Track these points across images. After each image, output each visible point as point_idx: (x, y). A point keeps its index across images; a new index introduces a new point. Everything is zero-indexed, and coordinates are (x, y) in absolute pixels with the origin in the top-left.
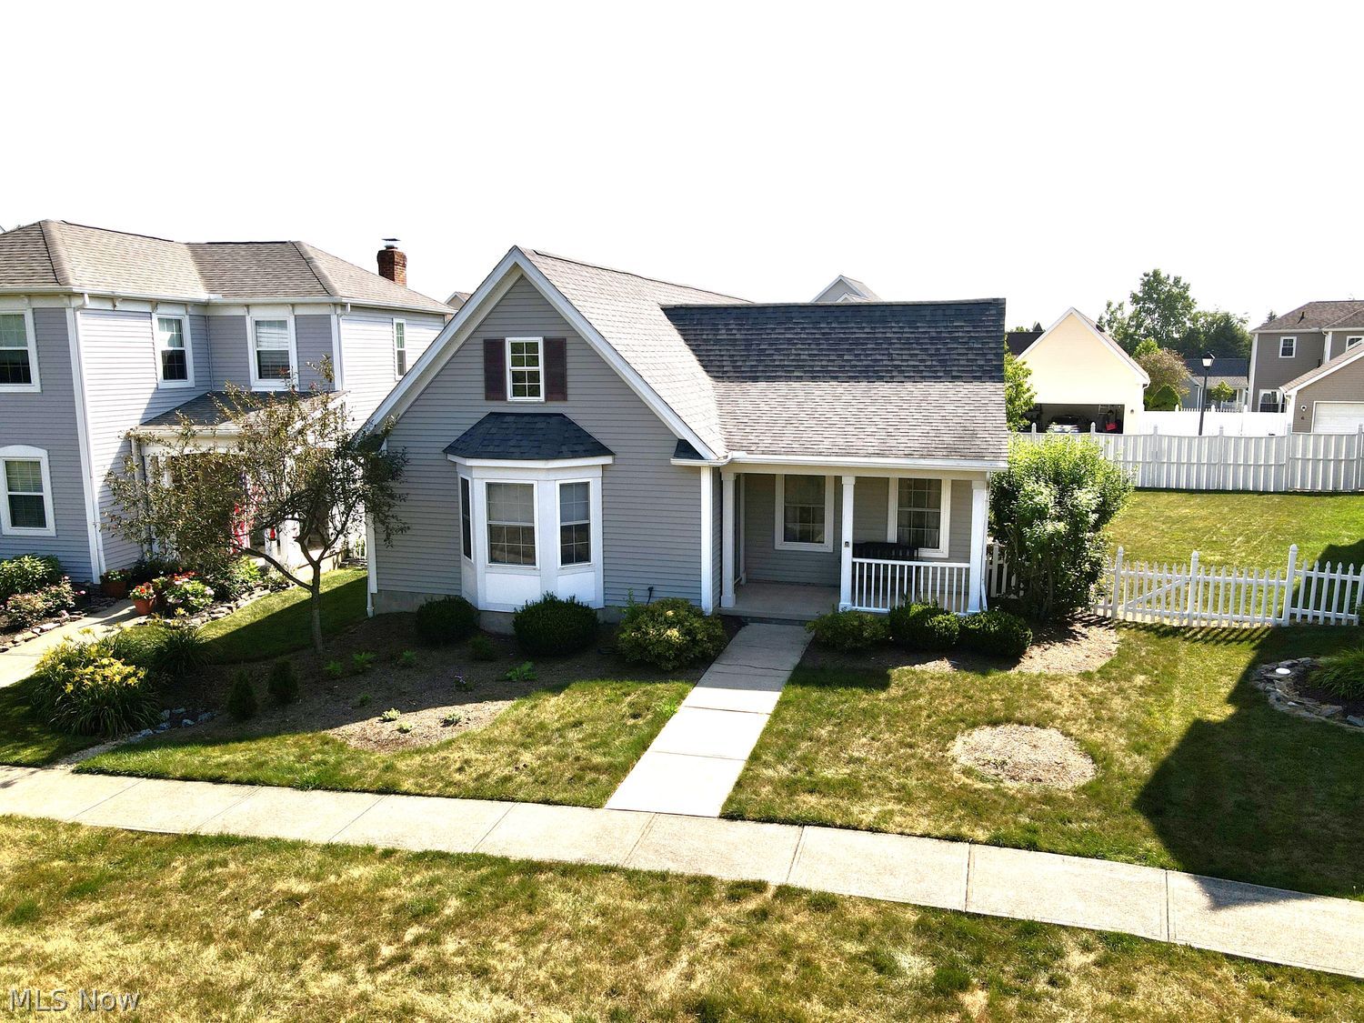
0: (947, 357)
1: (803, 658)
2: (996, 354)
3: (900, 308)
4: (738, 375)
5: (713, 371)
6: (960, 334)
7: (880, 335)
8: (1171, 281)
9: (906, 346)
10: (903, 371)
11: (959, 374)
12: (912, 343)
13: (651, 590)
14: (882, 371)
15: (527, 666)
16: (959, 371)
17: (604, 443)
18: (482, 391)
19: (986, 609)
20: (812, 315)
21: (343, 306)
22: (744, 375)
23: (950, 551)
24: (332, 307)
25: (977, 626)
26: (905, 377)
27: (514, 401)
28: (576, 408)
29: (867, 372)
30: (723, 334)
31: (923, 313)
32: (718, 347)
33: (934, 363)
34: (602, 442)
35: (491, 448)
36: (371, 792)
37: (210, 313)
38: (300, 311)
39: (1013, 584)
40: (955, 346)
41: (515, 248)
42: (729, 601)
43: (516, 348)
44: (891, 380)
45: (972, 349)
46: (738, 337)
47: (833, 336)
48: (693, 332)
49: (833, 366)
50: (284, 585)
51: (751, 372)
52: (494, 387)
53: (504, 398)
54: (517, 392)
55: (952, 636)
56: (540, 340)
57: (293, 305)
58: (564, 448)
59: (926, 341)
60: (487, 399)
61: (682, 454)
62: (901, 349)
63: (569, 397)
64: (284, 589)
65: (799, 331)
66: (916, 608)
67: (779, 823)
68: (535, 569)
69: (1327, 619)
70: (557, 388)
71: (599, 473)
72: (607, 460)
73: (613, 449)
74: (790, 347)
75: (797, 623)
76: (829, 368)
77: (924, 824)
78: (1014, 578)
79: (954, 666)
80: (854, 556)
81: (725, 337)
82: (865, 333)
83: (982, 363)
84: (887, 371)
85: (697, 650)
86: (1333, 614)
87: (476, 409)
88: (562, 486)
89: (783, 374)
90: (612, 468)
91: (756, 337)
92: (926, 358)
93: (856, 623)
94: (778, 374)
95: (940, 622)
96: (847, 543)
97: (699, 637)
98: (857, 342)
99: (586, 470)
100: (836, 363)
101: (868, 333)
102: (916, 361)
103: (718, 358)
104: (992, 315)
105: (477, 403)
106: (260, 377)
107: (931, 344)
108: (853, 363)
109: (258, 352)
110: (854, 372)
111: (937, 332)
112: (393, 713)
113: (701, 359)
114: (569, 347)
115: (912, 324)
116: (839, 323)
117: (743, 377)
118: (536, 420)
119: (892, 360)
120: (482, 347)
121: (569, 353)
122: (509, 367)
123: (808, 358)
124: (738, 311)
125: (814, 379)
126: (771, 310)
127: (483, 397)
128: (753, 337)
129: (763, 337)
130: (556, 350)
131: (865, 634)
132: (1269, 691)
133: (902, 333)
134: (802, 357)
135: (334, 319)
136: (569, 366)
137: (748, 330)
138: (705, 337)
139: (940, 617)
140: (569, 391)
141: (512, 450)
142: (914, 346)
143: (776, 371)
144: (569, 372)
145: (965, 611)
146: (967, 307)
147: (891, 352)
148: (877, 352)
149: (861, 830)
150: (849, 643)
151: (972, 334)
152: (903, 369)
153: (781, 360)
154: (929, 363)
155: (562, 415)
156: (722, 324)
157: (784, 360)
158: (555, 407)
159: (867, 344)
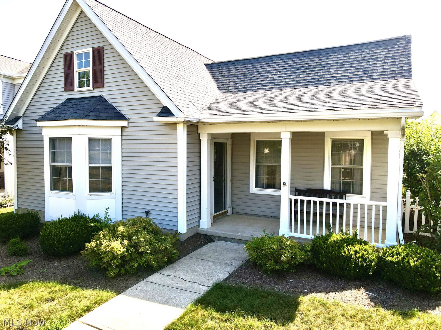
0: (370, 69)
1: (231, 276)
2: (406, 64)
3: (339, 49)
5: (223, 90)
6: (379, 56)
7: (324, 63)
9: (341, 66)
10: (338, 79)
11: (377, 77)
12: (345, 65)
13: (147, 212)
14: (323, 81)
16: (377, 75)
17: (123, 113)
18: (63, 86)
19: (402, 242)
22: (239, 90)
23: (371, 197)
25: (394, 259)
26: (339, 82)
27: (78, 91)
28: (108, 92)
29: (314, 82)
30: (233, 72)
31: (354, 49)
32: (229, 78)
33: (359, 73)
37: (15, 82)
39: (423, 223)
40: (375, 62)
42: (205, 224)
43: (79, 57)
45: (387, 63)
46: (241, 73)
47: (295, 66)
48: (217, 73)
49: (292, 81)
50: (6, 205)
51: (244, 88)
53: (73, 89)
54: (81, 85)
55: (368, 267)
56: (90, 50)
59: (355, 62)
60: (66, 90)
61: (162, 114)
62: (337, 68)
63: (106, 85)
64: (5, 207)
65: (275, 66)
66: (336, 236)
68: (72, 195)
70: (99, 79)
72: (124, 123)
73: (128, 117)
74: (269, 74)
76: (290, 82)
78: (424, 218)
79: (371, 298)
80: (291, 193)
82: (315, 63)
83: (395, 69)
84: (327, 80)
85: (142, 261)
88: (90, 139)
91: (251, 72)
92: (354, 71)
93: (275, 247)
94: (259, 88)
95: (356, 252)
96: (284, 183)
97: (142, 249)
98: (309, 68)
99: (108, 130)
100: (294, 79)
101: (317, 63)
102: (347, 73)
103: (227, 83)
104: (401, 44)
105: (61, 94)
107: (358, 63)
108: (305, 78)
110: (306, 82)
111: (362, 57)
113: (218, 84)
114: (105, 52)
115: (346, 55)
116: (300, 60)
117: (238, 91)
119: (331, 74)
120: (63, 59)
121: (105, 56)
122: (76, 70)
123: (278, 78)
124: (244, 61)
126: (262, 59)
127: (63, 90)
128: (249, 72)
129: (255, 71)
130: (98, 55)
131: (283, 258)
133: (339, 60)
134: (275, 78)
136: (105, 64)
137: (247, 69)
138: (223, 74)
139: (357, 247)
140: (105, 81)
142: (347, 66)
143: (258, 86)
144: (105, 68)
145: (383, 242)
146: (383, 42)
147: (331, 70)
148: (322, 71)
150: (270, 265)
151: (387, 55)
152: (337, 78)
153: (262, 81)
154: (356, 73)
155: (101, 96)
156: (234, 68)
157: (264, 81)
158: (98, 92)
159: (315, 68)
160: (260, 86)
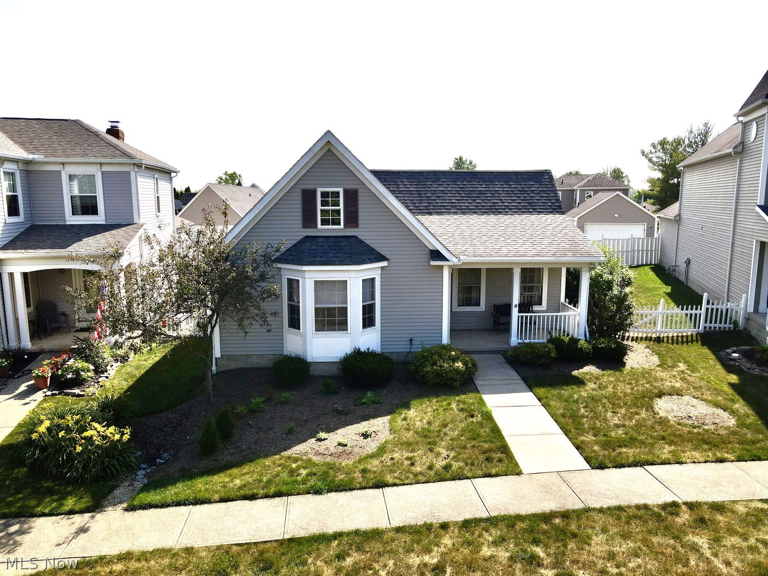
0: (532, 201)
2: (556, 200)
3: (498, 174)
4: (419, 211)
6: (534, 189)
7: (492, 189)
8: (468, 163)
9: (508, 195)
10: (511, 209)
11: (541, 210)
12: (511, 193)
13: (411, 340)
14: (500, 209)
15: (369, 394)
17: (383, 253)
18: (301, 222)
20: (450, 177)
21: (139, 166)
22: (422, 211)
23: (547, 306)
24: (132, 166)
26: (513, 212)
27: (322, 229)
28: (364, 232)
29: (492, 209)
31: (511, 177)
32: (401, 195)
33: (526, 204)
34: (381, 252)
35: (318, 259)
36: (370, 488)
37: (31, 168)
38: (105, 168)
40: (534, 195)
41: (329, 131)
43: (324, 195)
44: (506, 213)
45: (542, 197)
46: (411, 189)
47: (466, 189)
49: (472, 206)
50: (126, 358)
51: (426, 209)
52: (309, 219)
53: (316, 226)
54: (324, 222)
56: (341, 190)
57: (101, 164)
58: (365, 257)
59: (518, 192)
60: (304, 227)
61: (435, 259)
62: (506, 197)
63: (360, 226)
64: (127, 360)
65: (446, 186)
66: (565, 339)
67: (628, 467)
68: (347, 333)
69: (720, 328)
70: (352, 219)
71: (379, 272)
72: (385, 264)
73: (388, 257)
74: (444, 195)
75: (488, 352)
76: (470, 207)
77: (697, 455)
80: (519, 312)
81: (403, 189)
82: (483, 188)
83: (550, 204)
84: (502, 209)
86: (722, 325)
87: (298, 234)
88: (363, 280)
89: (446, 211)
90: (388, 268)
91: (422, 189)
92: (521, 201)
94: (442, 211)
96: (516, 305)
98: (480, 192)
99: (372, 270)
101: (485, 187)
102: (516, 203)
104: (547, 179)
105: (297, 230)
106: (73, 214)
107: (521, 194)
108: (483, 204)
109: (71, 196)
110: (485, 209)
111: (522, 187)
112: (322, 435)
114: (360, 194)
115: (507, 183)
116: (467, 182)
117: (422, 213)
118: (339, 240)
119: (503, 203)
120: (300, 194)
121: (360, 198)
122: (319, 207)
123: (456, 201)
124: (406, 174)
125: (463, 213)
126: (426, 174)
127: (301, 226)
129: (427, 189)
130: (352, 197)
132: (738, 365)
133: (504, 188)
134: (453, 201)
135: (133, 174)
136: (360, 206)
137: (416, 185)
139: (581, 342)
140: (360, 222)
141: (332, 259)
142: (512, 195)
143: (441, 209)
144: (360, 210)
146: (533, 174)
147: (501, 198)
148: (493, 198)
149: (673, 464)
151: (540, 189)
152: (510, 207)
153: (441, 203)
154: (523, 204)
155: (355, 236)
156: (400, 182)
157: (443, 203)
158: (351, 232)
159: (486, 194)
160: (442, 209)
